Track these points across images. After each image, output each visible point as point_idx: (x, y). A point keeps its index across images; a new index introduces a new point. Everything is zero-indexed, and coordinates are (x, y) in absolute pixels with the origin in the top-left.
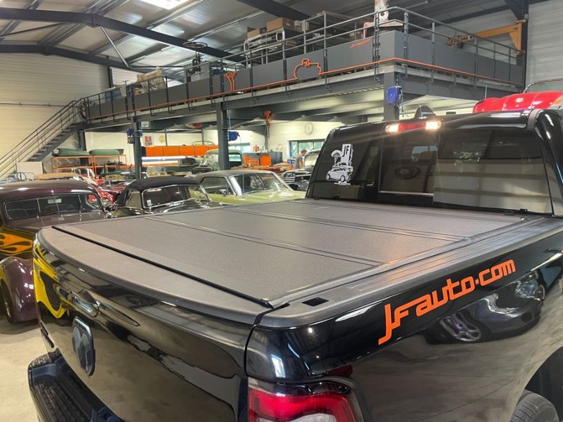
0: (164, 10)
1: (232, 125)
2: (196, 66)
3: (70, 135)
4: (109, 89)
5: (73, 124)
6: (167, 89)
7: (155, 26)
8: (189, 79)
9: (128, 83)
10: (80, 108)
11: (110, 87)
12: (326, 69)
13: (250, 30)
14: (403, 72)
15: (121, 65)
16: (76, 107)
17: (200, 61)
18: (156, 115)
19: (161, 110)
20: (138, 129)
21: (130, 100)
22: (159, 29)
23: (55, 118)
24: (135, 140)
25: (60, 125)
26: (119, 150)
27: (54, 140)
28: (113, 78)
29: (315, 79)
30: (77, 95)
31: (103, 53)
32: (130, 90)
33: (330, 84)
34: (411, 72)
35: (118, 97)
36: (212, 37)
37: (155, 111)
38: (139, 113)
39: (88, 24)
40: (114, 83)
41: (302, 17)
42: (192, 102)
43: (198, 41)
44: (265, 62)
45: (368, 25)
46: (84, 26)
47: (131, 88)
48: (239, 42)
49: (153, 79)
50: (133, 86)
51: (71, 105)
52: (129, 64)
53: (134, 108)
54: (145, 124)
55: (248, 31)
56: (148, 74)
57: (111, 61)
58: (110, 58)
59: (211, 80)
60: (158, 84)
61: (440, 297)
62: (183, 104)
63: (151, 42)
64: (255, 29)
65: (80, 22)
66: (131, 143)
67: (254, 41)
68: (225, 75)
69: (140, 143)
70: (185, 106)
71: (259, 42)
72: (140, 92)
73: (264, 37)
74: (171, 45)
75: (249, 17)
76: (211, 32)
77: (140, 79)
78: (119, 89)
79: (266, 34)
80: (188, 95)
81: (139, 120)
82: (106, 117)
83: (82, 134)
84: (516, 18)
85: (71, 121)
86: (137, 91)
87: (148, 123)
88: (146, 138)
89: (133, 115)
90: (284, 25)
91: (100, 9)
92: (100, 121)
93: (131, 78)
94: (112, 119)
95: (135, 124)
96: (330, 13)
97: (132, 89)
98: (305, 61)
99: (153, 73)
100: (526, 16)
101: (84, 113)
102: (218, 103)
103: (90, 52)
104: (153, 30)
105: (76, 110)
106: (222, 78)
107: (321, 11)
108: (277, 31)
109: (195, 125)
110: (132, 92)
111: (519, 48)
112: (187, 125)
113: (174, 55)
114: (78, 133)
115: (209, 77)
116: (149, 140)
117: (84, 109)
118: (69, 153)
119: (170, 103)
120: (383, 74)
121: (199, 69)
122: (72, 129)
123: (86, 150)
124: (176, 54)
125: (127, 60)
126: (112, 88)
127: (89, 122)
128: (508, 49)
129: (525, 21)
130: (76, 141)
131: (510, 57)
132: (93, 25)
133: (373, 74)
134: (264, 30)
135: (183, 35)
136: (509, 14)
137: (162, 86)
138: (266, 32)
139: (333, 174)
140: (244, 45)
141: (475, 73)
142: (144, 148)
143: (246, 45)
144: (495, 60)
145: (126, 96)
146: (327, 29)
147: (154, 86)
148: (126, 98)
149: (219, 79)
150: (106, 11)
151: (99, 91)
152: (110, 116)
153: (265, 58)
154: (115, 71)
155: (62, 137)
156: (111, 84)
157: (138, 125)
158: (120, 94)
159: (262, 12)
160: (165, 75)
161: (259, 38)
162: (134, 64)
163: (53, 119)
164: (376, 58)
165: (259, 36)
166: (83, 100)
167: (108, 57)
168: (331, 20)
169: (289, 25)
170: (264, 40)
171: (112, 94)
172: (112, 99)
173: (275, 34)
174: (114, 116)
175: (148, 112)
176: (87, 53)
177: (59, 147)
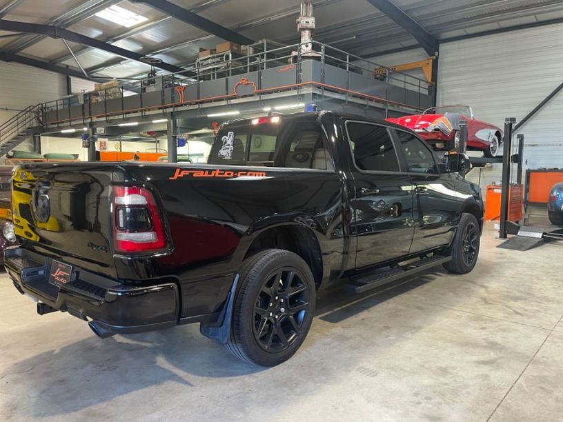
0: (123, 27)
1: (181, 133)
2: (151, 79)
3: (25, 139)
4: (68, 96)
5: (29, 128)
6: (123, 99)
7: (115, 40)
8: (143, 90)
9: (86, 92)
10: (38, 113)
11: (68, 95)
12: (260, 88)
13: (202, 50)
14: (321, 94)
15: (79, 75)
16: (34, 112)
17: (155, 75)
18: (111, 121)
19: (116, 117)
20: (93, 134)
21: (87, 107)
22: (120, 44)
23: (12, 121)
24: (90, 145)
25: (16, 128)
26: (74, 155)
27: (9, 142)
28: (72, 87)
29: (252, 95)
30: (35, 100)
31: (63, 63)
32: (88, 98)
33: (263, 100)
34: (326, 94)
35: (76, 104)
36: (168, 54)
37: (111, 118)
38: (95, 120)
39: (51, 36)
40: (72, 92)
41: (248, 42)
42: (145, 110)
43: (155, 57)
44: (214, 78)
45: (294, 53)
46: (46, 37)
47: (88, 96)
48: (191, 61)
49: (110, 88)
50: (90, 94)
51: (28, 109)
52: (89, 74)
53: (90, 115)
54: (100, 130)
55: (200, 51)
56: (105, 84)
57: (70, 70)
58: (70, 68)
59: (163, 92)
60: (115, 93)
61: (204, 174)
62: (137, 112)
63: (111, 56)
64: (205, 50)
65: (42, 33)
66: (86, 147)
67: (205, 60)
68: (176, 88)
69: (94, 148)
70: (139, 114)
71: (210, 61)
72: (97, 100)
73: (214, 57)
74: (129, 59)
75: (202, 39)
76: (168, 49)
77: (98, 88)
78: (77, 96)
79: (215, 55)
80: (142, 104)
81: (95, 126)
82: (62, 122)
83: (37, 138)
84: (428, 55)
85: (28, 125)
86: (94, 99)
87: (103, 129)
88: (101, 143)
89: (89, 121)
90: (231, 48)
91: (63, 22)
92: (56, 125)
93: (90, 87)
94: (69, 124)
95: (91, 129)
96: (269, 41)
97: (90, 96)
98: (243, 80)
99: (109, 83)
100: (436, 53)
101: (41, 118)
102: (169, 113)
103: (51, 61)
104: (112, 44)
105: (33, 115)
106: (173, 90)
107: (261, 39)
108: (225, 53)
109: (149, 133)
110: (90, 99)
111: (430, 81)
112: (142, 133)
113: (133, 69)
114: (34, 137)
115: (161, 89)
116: (103, 145)
117: (41, 114)
118: (24, 155)
119: (125, 111)
120: (304, 94)
121: (154, 82)
122: (28, 132)
123: (40, 153)
124: (136, 68)
125: (87, 70)
126: (70, 96)
127: (45, 127)
128: (418, 81)
129: (435, 57)
130: (31, 144)
131: (420, 87)
132: (55, 37)
133: (296, 94)
134: (214, 52)
135: (141, 51)
136: (422, 51)
137: (118, 95)
138: (216, 53)
139: (222, 152)
140: (196, 63)
141: (386, 99)
142: (98, 153)
143: (198, 63)
144: (405, 89)
145: (83, 103)
146: (267, 54)
147: (110, 95)
148: (83, 105)
149: (170, 91)
150: (68, 25)
151: (57, 97)
152: (66, 122)
153: (214, 74)
154: (74, 80)
155: (18, 139)
156: (69, 91)
157: (94, 131)
158: (78, 101)
159: (213, 36)
160: (121, 86)
161: (210, 58)
162: (94, 75)
163: (9, 122)
164: (298, 80)
165: (210, 56)
166: (40, 106)
167: (68, 66)
168: (270, 46)
169: (236, 48)
170: (214, 60)
171: (70, 100)
172: (69, 105)
173: (223, 55)
174: (70, 121)
175: (104, 119)
176: (48, 62)
177: (14, 149)
